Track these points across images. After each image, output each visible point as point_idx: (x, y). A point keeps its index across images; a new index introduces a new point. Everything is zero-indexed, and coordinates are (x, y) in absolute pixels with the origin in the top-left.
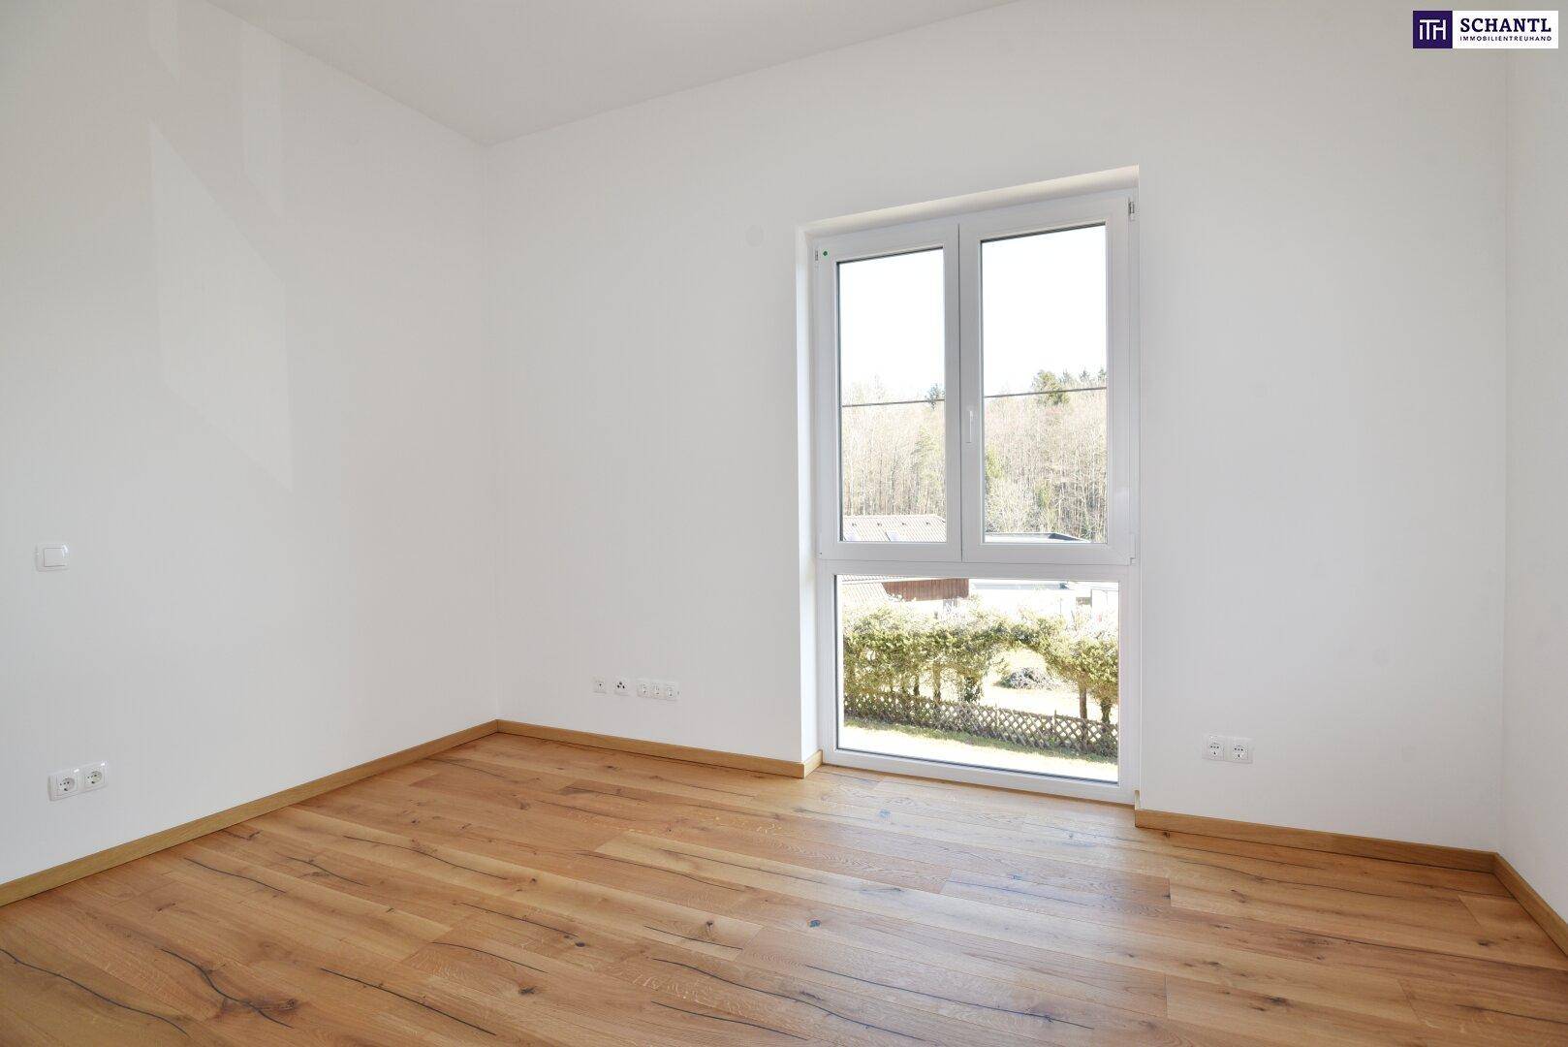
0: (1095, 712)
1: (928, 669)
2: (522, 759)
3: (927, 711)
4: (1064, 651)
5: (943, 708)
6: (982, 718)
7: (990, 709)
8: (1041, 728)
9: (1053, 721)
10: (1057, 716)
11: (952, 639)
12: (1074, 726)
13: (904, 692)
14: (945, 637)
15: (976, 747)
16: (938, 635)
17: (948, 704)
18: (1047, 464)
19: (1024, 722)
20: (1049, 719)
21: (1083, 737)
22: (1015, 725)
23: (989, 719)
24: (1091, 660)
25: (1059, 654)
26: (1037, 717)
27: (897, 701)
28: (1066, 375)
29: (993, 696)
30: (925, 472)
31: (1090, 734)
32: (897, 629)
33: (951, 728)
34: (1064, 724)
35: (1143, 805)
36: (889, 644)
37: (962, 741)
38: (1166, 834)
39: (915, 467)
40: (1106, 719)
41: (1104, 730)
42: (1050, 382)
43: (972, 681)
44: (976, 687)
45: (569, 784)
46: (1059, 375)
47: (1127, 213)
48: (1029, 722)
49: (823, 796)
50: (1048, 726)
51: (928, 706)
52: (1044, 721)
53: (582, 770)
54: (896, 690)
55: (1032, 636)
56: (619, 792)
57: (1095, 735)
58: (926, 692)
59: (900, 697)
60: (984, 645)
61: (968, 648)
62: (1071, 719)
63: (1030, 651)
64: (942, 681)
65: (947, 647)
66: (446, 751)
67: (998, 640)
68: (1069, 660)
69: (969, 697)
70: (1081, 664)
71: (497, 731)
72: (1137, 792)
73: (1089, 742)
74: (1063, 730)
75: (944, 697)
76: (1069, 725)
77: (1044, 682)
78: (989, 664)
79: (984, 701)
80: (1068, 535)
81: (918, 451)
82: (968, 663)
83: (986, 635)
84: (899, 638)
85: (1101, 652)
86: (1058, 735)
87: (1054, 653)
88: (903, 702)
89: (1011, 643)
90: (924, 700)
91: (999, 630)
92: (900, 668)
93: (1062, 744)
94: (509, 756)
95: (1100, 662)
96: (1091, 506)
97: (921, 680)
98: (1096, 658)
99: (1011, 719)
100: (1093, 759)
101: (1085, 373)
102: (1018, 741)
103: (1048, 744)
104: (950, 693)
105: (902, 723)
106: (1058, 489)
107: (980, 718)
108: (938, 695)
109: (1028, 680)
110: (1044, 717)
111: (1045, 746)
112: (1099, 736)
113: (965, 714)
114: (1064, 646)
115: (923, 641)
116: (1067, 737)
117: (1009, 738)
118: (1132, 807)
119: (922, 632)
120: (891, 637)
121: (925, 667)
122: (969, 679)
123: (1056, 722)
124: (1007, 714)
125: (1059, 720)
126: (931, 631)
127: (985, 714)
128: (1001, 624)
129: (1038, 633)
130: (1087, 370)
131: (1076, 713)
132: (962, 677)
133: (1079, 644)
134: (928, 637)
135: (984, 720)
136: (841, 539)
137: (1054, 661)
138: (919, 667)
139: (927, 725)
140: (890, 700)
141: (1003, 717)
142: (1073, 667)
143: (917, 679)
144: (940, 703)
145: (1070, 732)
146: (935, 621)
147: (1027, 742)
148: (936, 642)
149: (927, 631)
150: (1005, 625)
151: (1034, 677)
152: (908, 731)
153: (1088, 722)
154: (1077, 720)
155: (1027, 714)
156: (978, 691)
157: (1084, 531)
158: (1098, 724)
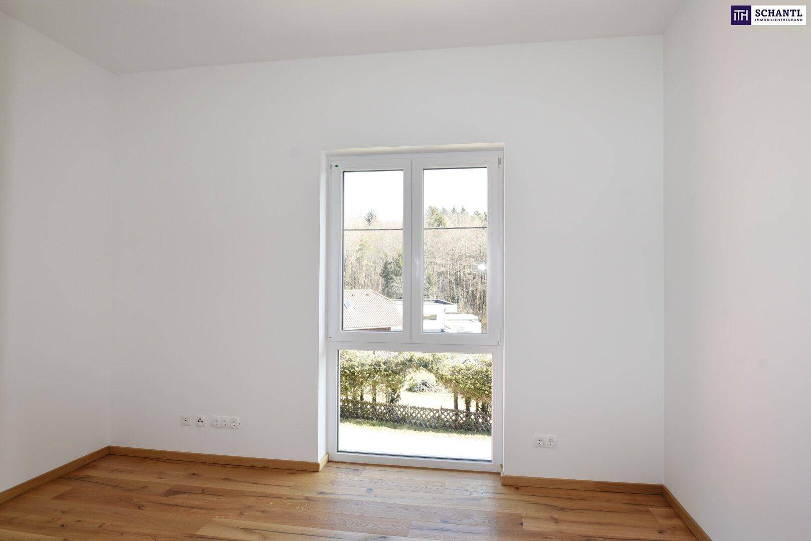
0: (462, 406)
1: (370, 384)
2: (131, 473)
3: (368, 410)
4: (446, 372)
5: (378, 407)
6: (399, 412)
7: (405, 407)
8: (433, 417)
9: (440, 412)
10: (442, 409)
11: (383, 367)
12: (451, 414)
13: (355, 399)
14: (380, 366)
15: (397, 430)
16: (375, 364)
17: (381, 405)
18: (434, 260)
19: (424, 413)
20: (438, 410)
21: (456, 420)
22: (419, 415)
23: (404, 413)
24: (460, 377)
25: (444, 373)
26: (431, 410)
27: (350, 405)
28: (444, 209)
29: (406, 399)
30: (364, 262)
31: (459, 418)
32: (351, 361)
33: (382, 420)
34: (446, 414)
35: (504, 473)
36: (346, 371)
37: (388, 427)
38: (516, 488)
39: (358, 260)
40: (468, 409)
41: (467, 416)
42: (435, 213)
43: (394, 391)
44: (397, 394)
45: (168, 488)
46: (440, 209)
47: (498, 164)
48: (427, 413)
49: (333, 483)
50: (437, 415)
51: (369, 407)
52: (435, 412)
53: (176, 478)
54: (349, 398)
55: (429, 364)
56: (204, 491)
57: (462, 418)
58: (368, 398)
59: (352, 402)
60: (402, 370)
61: (393, 371)
62: (449, 410)
63: (427, 372)
64: (377, 392)
65: (381, 371)
66: (74, 471)
67: (410, 366)
68: (449, 377)
69: (392, 400)
70: (456, 379)
71: (110, 454)
72: (501, 465)
73: (459, 423)
74: (445, 417)
75: (378, 401)
76: (448, 414)
77: (433, 388)
78: (404, 380)
79: (401, 402)
80: (444, 301)
81: (360, 249)
82: (393, 380)
83: (403, 364)
84: (352, 367)
85: (466, 372)
86: (442, 420)
87: (441, 373)
88: (354, 405)
89: (417, 368)
90: (367, 403)
91: (410, 361)
92: (352, 385)
93: (445, 425)
94: (121, 472)
95: (465, 378)
96: (458, 285)
97: (365, 391)
98: (463, 375)
99: (417, 412)
100: (461, 433)
101: (454, 210)
102: (421, 425)
103: (437, 425)
104: (381, 399)
105: (353, 418)
106: (439, 274)
107: (399, 413)
108: (374, 400)
109: (424, 387)
110: (435, 410)
111: (435, 427)
112: (464, 419)
113: (390, 411)
114: (446, 369)
115: (366, 368)
116: (447, 421)
117: (415, 423)
118: (499, 474)
119: (366, 362)
120: (348, 366)
121: (368, 384)
122: (393, 389)
123: (441, 412)
124: (414, 409)
125: (443, 411)
126: (372, 362)
127: (402, 410)
128: (411, 357)
129: (432, 362)
130: (455, 207)
131: (452, 407)
132: (389, 389)
133: (454, 367)
134: (369, 366)
135: (401, 414)
136: (342, 329)
137: (440, 378)
138: (364, 384)
139: (368, 418)
140: (346, 404)
141: (412, 411)
142: (451, 381)
143: (362, 391)
144: (376, 405)
145: (448, 417)
146: (374, 356)
147: (426, 425)
148: (375, 369)
149: (369, 361)
150: (414, 358)
151: (428, 385)
152: (357, 423)
153: (459, 411)
154: (452, 411)
155: (425, 409)
156: (398, 396)
157: (453, 298)
158: (464, 412)
